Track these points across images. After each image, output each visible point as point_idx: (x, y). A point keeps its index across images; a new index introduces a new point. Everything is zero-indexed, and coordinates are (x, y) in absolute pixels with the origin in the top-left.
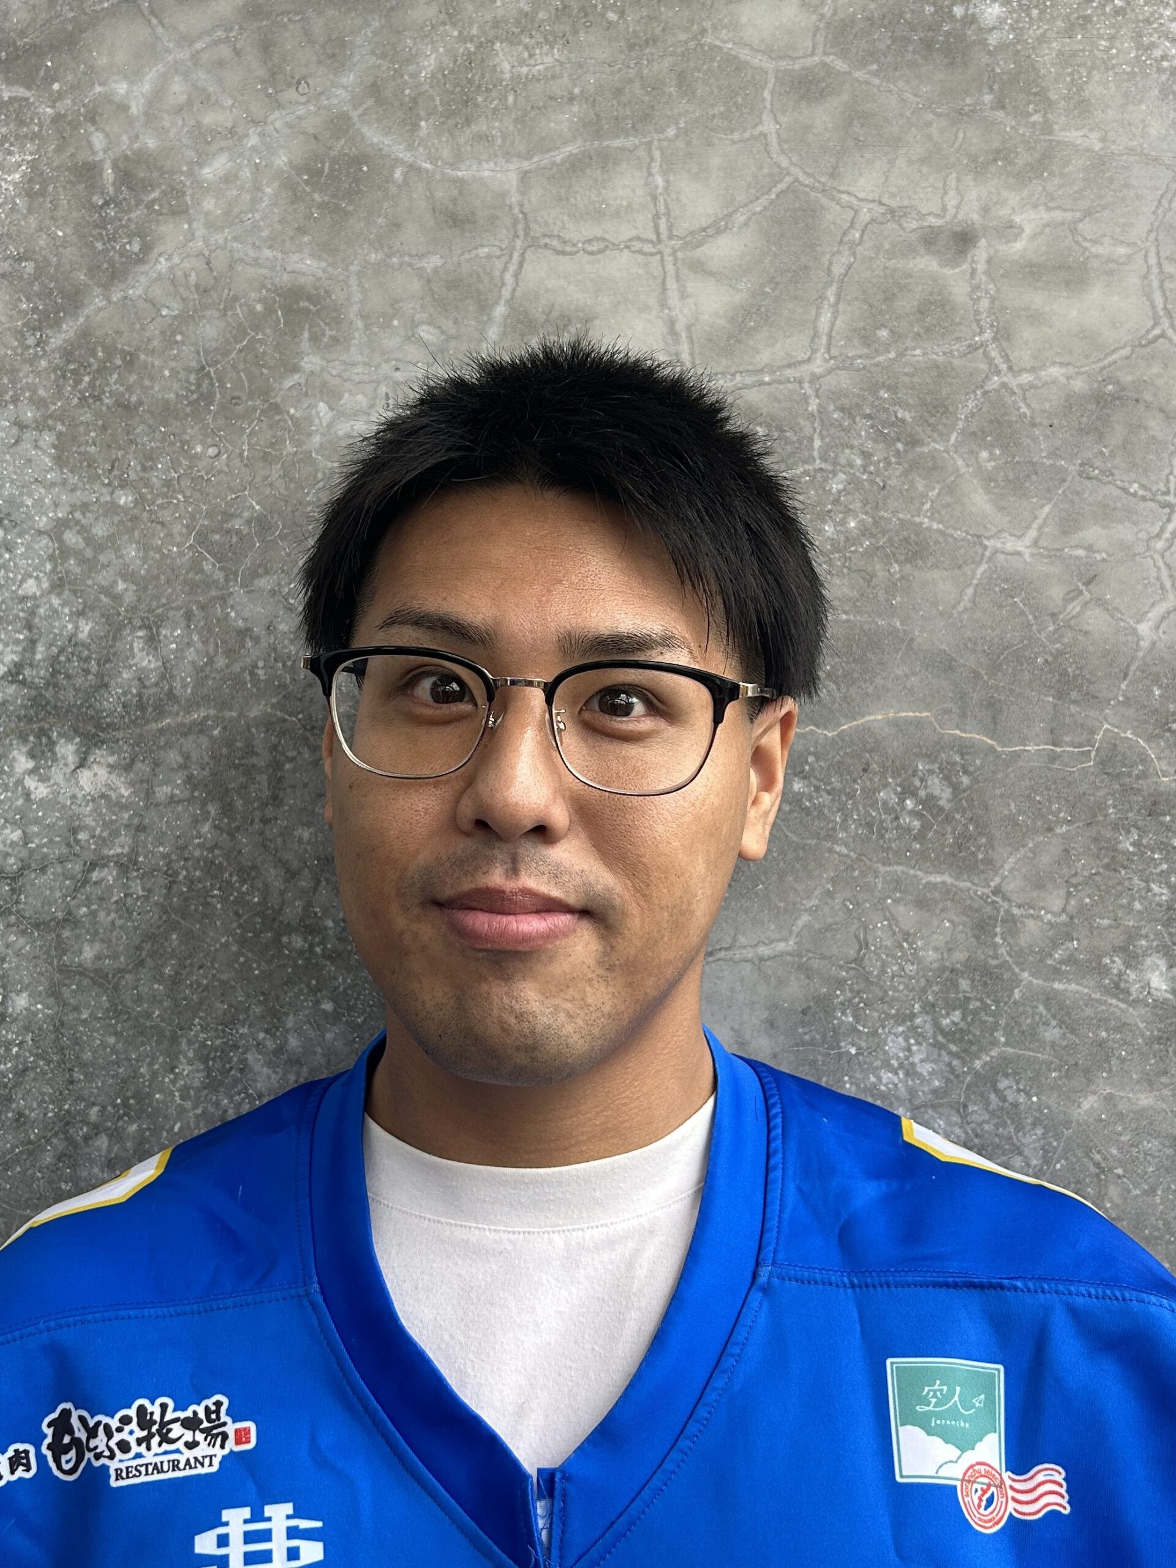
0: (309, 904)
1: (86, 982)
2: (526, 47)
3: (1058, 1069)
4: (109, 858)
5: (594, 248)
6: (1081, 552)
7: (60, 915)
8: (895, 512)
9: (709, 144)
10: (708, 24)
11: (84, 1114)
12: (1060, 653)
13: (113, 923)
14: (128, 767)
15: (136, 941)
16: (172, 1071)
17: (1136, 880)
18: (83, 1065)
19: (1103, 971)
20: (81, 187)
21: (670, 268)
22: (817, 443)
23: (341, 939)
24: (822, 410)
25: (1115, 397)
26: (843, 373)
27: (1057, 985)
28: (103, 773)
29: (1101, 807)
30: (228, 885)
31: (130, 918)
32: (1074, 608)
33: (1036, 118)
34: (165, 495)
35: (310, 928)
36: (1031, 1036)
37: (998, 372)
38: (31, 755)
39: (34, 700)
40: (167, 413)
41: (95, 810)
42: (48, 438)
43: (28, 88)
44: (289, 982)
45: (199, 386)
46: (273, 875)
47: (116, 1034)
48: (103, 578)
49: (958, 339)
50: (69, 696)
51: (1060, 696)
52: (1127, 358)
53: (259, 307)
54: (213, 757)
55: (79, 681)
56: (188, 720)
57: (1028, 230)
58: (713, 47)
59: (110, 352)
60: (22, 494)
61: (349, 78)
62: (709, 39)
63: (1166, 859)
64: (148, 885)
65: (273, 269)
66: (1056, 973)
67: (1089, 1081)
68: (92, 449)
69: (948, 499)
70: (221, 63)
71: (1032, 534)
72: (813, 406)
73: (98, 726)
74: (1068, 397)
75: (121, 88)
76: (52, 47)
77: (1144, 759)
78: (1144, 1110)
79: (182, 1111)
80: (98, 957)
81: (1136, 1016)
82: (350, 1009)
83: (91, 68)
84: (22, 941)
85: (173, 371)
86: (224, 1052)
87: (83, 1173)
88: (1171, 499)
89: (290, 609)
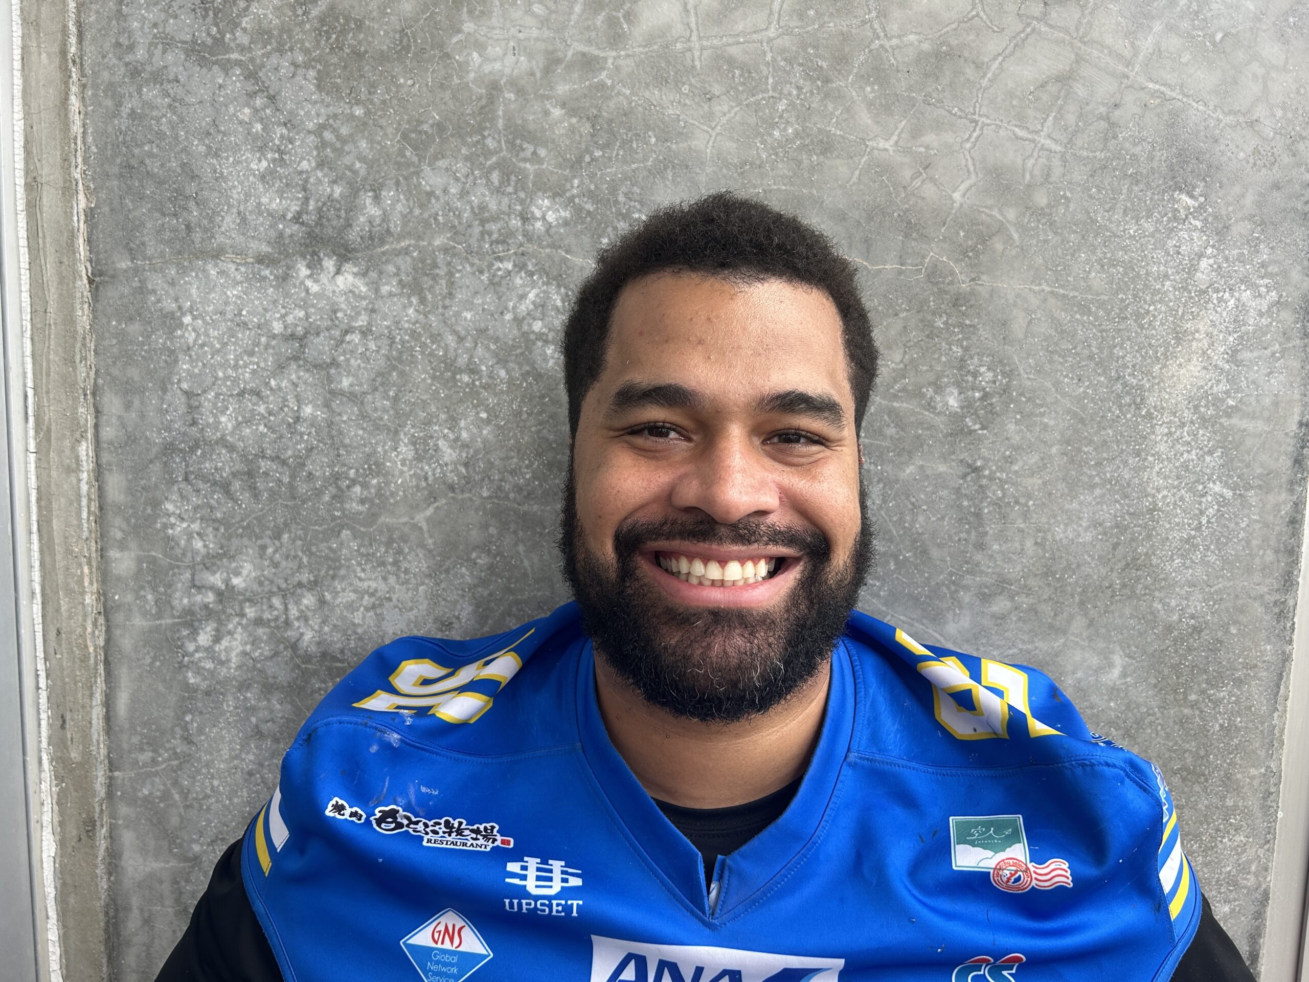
0: (471, 357)
1: (345, 399)
3: (893, 451)
4: (355, 328)
6: (922, 150)
7: (328, 360)
8: (815, 124)
11: (346, 473)
12: (907, 210)
13: (359, 366)
14: (364, 274)
15: (373, 376)
16: (396, 450)
17: (943, 344)
18: (345, 446)
19: (922, 396)
22: (771, 81)
23: (490, 377)
24: (774, 60)
25: (947, 54)
26: (786, 37)
27: (895, 404)
28: (350, 278)
29: (926, 301)
30: (424, 346)
31: (369, 363)
32: (917, 183)
34: (382, 110)
35: (472, 370)
36: (880, 433)
37: (878, 38)
38: (309, 267)
39: (309, 233)
40: (383, 58)
41: (347, 300)
42: (312, 73)
44: (461, 401)
45: (401, 41)
46: (450, 339)
47: (363, 429)
48: (347, 160)
49: (855, 17)
50: (329, 231)
51: (906, 236)
52: (955, 30)
54: (414, 269)
55: (335, 223)
56: (398, 247)
59: (347, 19)
60: (297, 108)
63: (961, 332)
64: (379, 344)
66: (895, 397)
67: (911, 458)
68: (339, 81)
69: (845, 116)
71: (895, 138)
72: (769, 57)
73: (346, 250)
74: (919, 54)
77: (952, 273)
78: (940, 474)
79: (402, 472)
80: (351, 385)
81: (939, 421)
82: (496, 417)
84: (307, 375)
85: (386, 33)
86: (425, 440)
87: (347, 506)
88: (976, 117)
89: (457, 179)
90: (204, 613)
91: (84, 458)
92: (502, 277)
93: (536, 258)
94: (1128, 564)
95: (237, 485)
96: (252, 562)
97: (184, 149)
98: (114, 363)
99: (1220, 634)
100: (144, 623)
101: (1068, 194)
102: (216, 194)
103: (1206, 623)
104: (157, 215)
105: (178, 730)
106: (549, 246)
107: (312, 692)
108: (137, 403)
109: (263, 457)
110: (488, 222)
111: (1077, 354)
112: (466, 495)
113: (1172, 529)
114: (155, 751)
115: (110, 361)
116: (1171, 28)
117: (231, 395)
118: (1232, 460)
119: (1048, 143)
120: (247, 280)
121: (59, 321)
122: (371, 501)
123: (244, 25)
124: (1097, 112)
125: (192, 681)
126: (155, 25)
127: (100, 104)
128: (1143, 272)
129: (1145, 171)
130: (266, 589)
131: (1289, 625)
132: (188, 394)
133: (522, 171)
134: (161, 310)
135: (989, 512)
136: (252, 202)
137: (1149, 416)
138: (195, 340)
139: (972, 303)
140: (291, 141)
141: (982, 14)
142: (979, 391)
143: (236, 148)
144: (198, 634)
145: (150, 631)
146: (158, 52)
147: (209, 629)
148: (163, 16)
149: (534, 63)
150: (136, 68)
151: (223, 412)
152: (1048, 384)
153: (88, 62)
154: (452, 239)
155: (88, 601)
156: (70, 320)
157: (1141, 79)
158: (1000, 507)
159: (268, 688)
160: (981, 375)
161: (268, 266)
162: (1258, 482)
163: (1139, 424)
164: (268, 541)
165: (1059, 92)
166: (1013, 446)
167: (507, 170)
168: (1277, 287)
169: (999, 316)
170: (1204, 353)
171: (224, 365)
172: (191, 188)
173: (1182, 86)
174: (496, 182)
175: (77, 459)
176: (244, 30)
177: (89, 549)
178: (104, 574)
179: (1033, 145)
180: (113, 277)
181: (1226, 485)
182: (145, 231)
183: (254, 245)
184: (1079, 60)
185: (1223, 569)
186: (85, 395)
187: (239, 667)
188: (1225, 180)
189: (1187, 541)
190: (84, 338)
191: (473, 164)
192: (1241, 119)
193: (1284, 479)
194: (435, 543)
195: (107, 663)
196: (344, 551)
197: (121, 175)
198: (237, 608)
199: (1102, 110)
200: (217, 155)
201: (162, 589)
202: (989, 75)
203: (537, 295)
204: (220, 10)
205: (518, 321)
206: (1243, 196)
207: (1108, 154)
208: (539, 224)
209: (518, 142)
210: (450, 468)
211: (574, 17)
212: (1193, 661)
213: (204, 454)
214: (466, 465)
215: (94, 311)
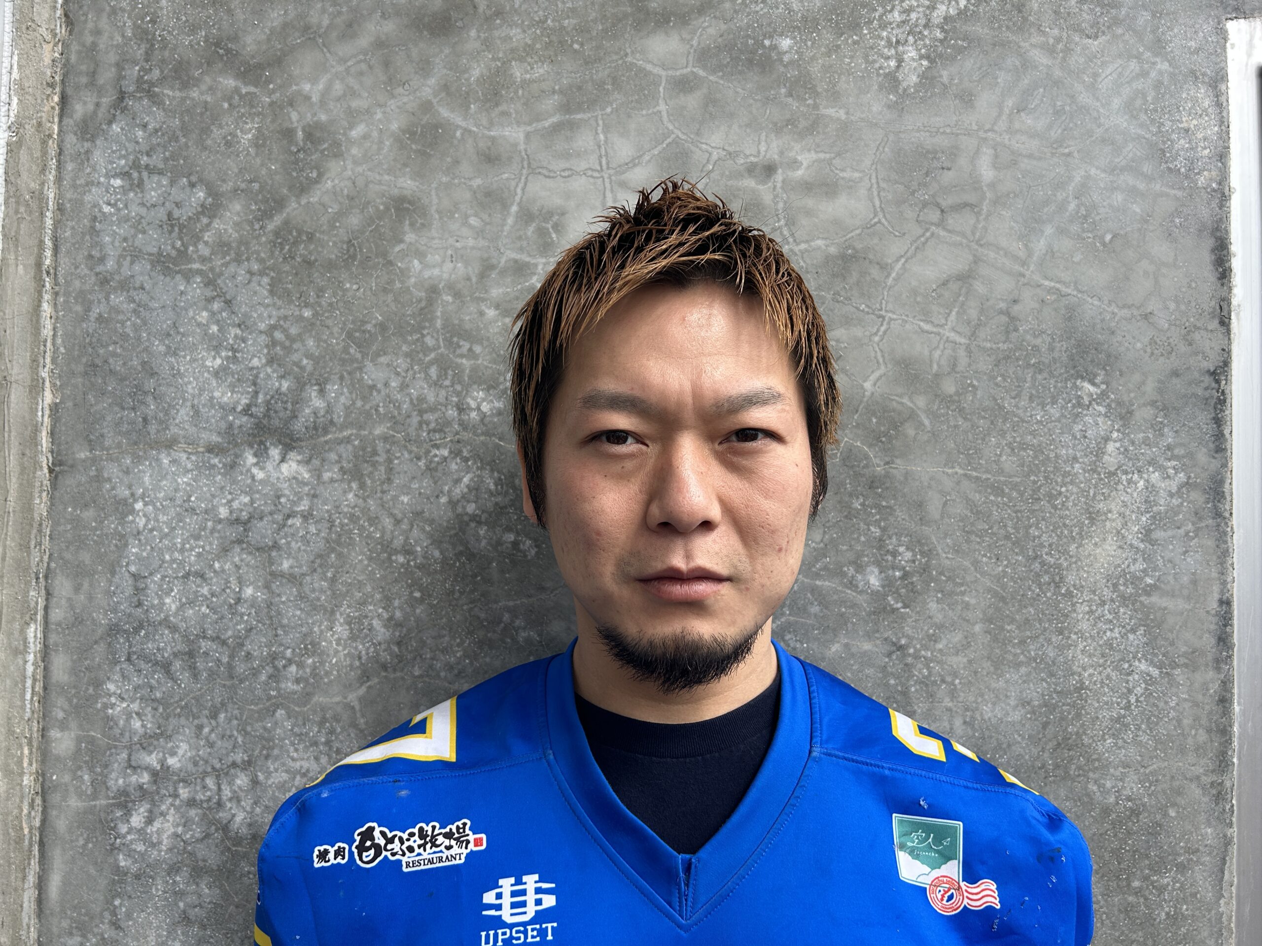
0: (407, 538)
1: (284, 581)
2: (529, 64)
3: (818, 629)
4: (297, 512)
5: (566, 174)
7: (270, 544)
9: (629, 116)
10: (628, 51)
11: (283, 653)
13: (299, 548)
14: (308, 462)
15: (312, 558)
16: (331, 629)
17: (862, 525)
18: (283, 626)
19: (843, 574)
20: (285, 142)
21: (608, 185)
23: (425, 557)
25: (852, 256)
27: (818, 583)
28: (294, 465)
29: (843, 484)
30: (362, 528)
31: (309, 546)
33: (810, 102)
34: (329, 311)
35: (408, 551)
36: (804, 611)
37: (788, 243)
38: (255, 455)
39: (257, 424)
40: (331, 265)
41: (290, 486)
42: (266, 280)
43: (256, 87)
44: (396, 581)
45: (348, 251)
46: (387, 522)
47: (301, 609)
48: (295, 357)
50: (276, 422)
52: (860, 235)
53: (382, 207)
54: (355, 457)
55: (281, 414)
56: (341, 436)
57: (805, 164)
58: (631, 64)
59: (300, 232)
60: (251, 311)
61: (432, 81)
62: (629, 59)
63: (878, 513)
64: (319, 527)
65: (389, 186)
66: (817, 576)
67: (835, 636)
68: (290, 286)
70: (361, 74)
73: (292, 439)
74: (827, 257)
75: (307, 87)
76: (269, 65)
77: (867, 457)
78: (865, 652)
79: (337, 652)
80: (291, 567)
81: (861, 599)
82: (430, 596)
83: (290, 75)
84: (249, 558)
85: (335, 243)
86: (360, 619)
87: (283, 686)
88: (883, 313)
89: (398, 374)
90: (138, 794)
91: (32, 640)
92: (438, 463)
93: (471, 445)
94: (1059, 744)
95: (177, 664)
96: (188, 742)
97: (146, 349)
98: (68, 547)
99: (1158, 817)
100: (79, 804)
101: (975, 383)
102: (172, 389)
103: (1144, 805)
104: (116, 409)
105: (107, 915)
106: (483, 434)
107: (242, 875)
108: (86, 585)
109: (204, 637)
110: (426, 412)
111: (993, 533)
112: (398, 674)
113: (1101, 708)
114: (84, 936)
115: (63, 545)
116: (1061, 231)
117: (177, 578)
118: (1156, 638)
119: (952, 336)
120: (198, 468)
121: (18, 509)
122: (306, 680)
123: (206, 238)
124: (997, 307)
125: (122, 864)
126: (125, 240)
127: (70, 310)
128: (1052, 455)
129: (1047, 361)
130: (201, 770)
131: (1228, 807)
132: (136, 577)
133: (458, 366)
134: (115, 496)
135: (916, 690)
136: (205, 396)
137: (1069, 595)
138: (146, 525)
139: (888, 485)
140: (244, 340)
141: (883, 220)
142: (899, 570)
143: (193, 348)
144: (131, 815)
145: (85, 813)
146: (126, 263)
147: (142, 810)
148: (133, 231)
149: (470, 268)
150: (105, 278)
151: (168, 594)
152: (967, 563)
153: (61, 271)
154: (391, 428)
155: (25, 782)
156: (27, 508)
157: (1037, 277)
158: (927, 685)
159: (198, 872)
160: (900, 554)
161: (217, 455)
162: (1183, 660)
163: (1060, 602)
164: (205, 721)
165: (960, 289)
166: (936, 624)
167: (444, 365)
168: (1184, 468)
169: (915, 497)
170: (1118, 532)
171: (171, 549)
172: (150, 384)
173: (1076, 283)
174: (434, 377)
175: (25, 641)
176: (206, 243)
177: (30, 730)
178: (44, 754)
179: (938, 338)
180: (72, 466)
181: (1151, 663)
182: (105, 424)
183: (204, 435)
184: (977, 260)
185: (1156, 749)
186: (37, 578)
187: (170, 850)
188: (1124, 369)
189: (1118, 720)
190: (40, 525)
191: (412, 360)
192: (1135, 312)
193: (1210, 657)
194: (366, 723)
195: (42, 844)
196: (278, 731)
197: (86, 373)
198: (171, 789)
199: (1002, 305)
200: (175, 354)
201: (99, 770)
202: (894, 275)
203: (471, 480)
204: (185, 226)
205: (453, 503)
206: (1143, 383)
207: (1011, 346)
208: (474, 414)
209: (455, 339)
210: (383, 647)
211: (507, 228)
212: (1134, 846)
213: (147, 635)
214: (399, 644)
215: (52, 499)
